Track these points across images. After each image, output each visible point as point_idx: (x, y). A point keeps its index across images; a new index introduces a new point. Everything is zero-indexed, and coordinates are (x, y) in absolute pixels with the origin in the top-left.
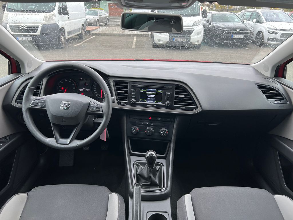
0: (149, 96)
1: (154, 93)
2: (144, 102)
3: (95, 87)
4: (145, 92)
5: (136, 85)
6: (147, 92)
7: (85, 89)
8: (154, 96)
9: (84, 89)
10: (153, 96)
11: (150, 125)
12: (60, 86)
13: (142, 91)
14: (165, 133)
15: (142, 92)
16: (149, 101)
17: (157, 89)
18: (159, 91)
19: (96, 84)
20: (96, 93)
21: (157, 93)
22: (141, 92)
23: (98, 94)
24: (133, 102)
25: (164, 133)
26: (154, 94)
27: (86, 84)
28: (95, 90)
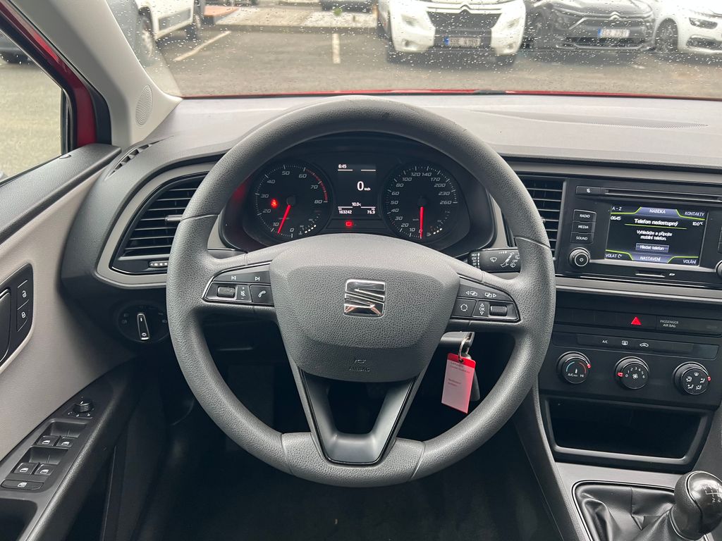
0: (647, 235)
1: (666, 223)
2: (621, 258)
3: (395, 198)
4: (631, 219)
5: (598, 190)
6: (641, 221)
7: (358, 204)
8: (669, 234)
9: (354, 204)
10: (661, 236)
11: (633, 350)
12: (264, 196)
13: (617, 216)
14: (703, 381)
15: (619, 218)
16: (642, 258)
17: (682, 209)
18: (689, 215)
19: (398, 185)
20: (398, 218)
21: (682, 223)
22: (614, 218)
23: (406, 225)
24: (581, 260)
25: (696, 381)
26: (666, 230)
27: (361, 186)
28: (395, 206)
